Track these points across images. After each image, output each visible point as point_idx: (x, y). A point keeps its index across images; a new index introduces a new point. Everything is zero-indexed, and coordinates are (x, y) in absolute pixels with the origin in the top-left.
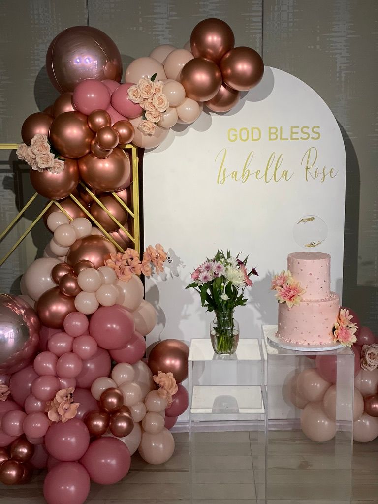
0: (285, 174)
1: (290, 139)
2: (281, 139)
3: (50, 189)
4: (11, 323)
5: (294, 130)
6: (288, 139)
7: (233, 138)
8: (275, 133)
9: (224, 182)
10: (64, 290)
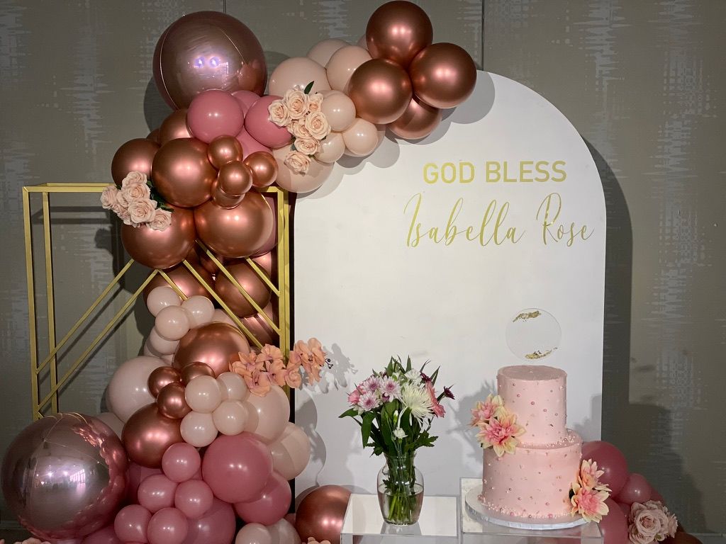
0: (511, 234)
1: (518, 179)
2: (506, 180)
3: (151, 253)
4: (82, 459)
5: (526, 167)
6: (515, 181)
7: (431, 178)
8: (496, 172)
9: (417, 244)
10: (165, 408)
